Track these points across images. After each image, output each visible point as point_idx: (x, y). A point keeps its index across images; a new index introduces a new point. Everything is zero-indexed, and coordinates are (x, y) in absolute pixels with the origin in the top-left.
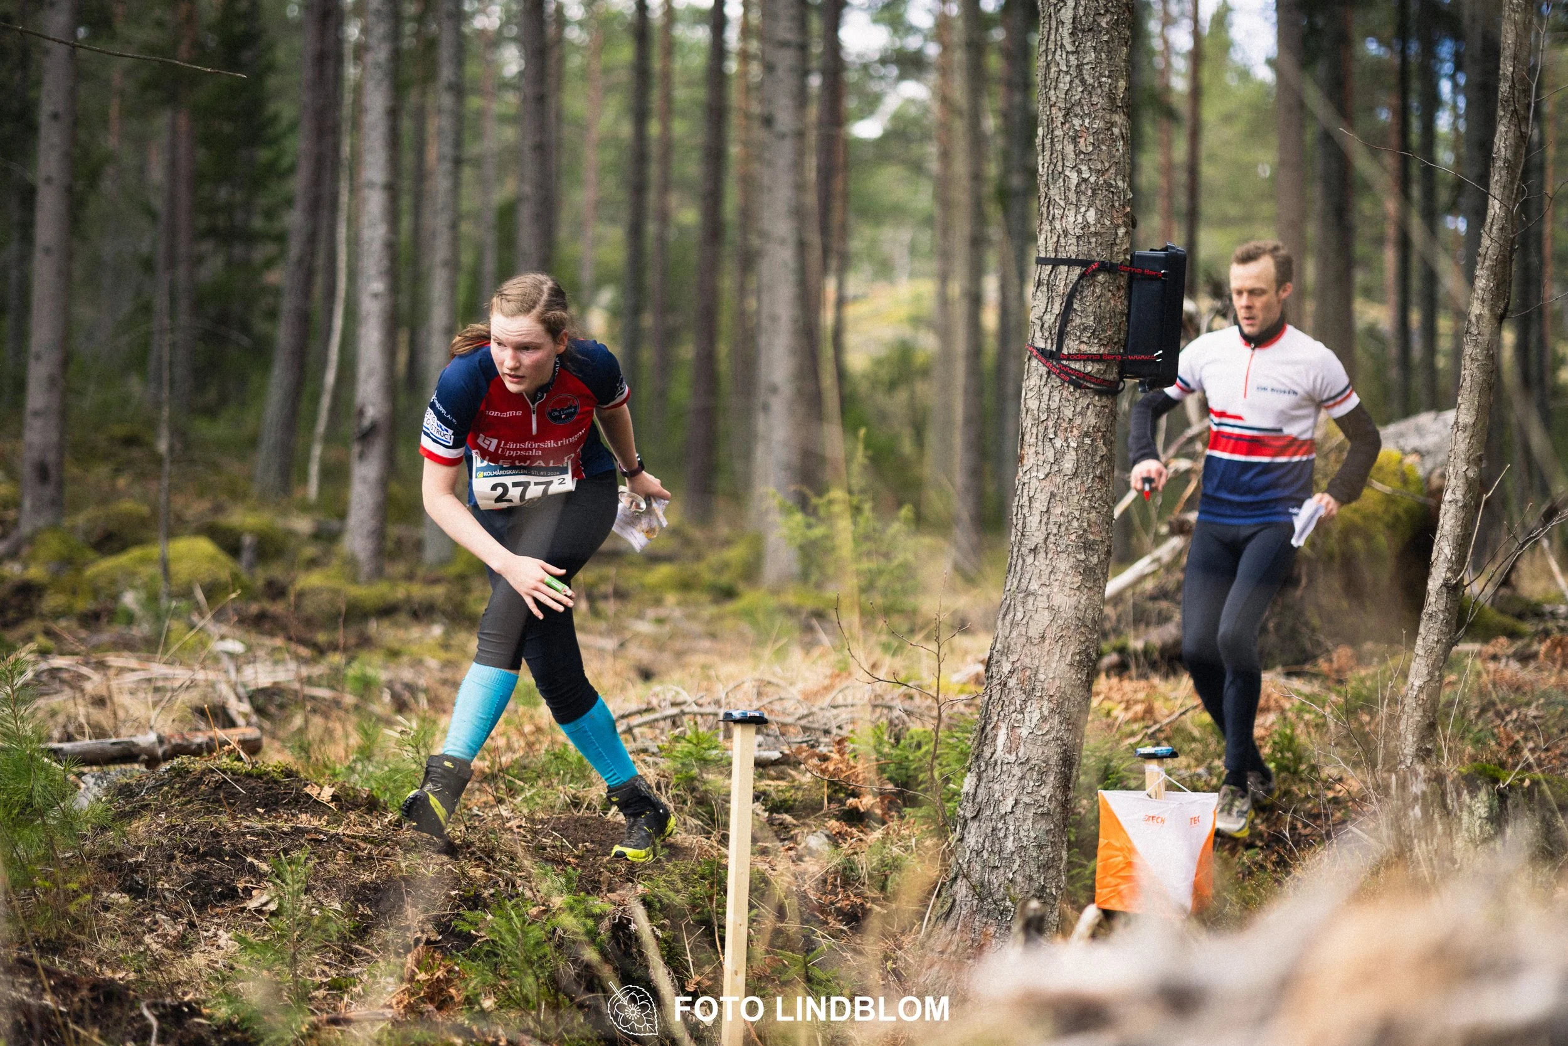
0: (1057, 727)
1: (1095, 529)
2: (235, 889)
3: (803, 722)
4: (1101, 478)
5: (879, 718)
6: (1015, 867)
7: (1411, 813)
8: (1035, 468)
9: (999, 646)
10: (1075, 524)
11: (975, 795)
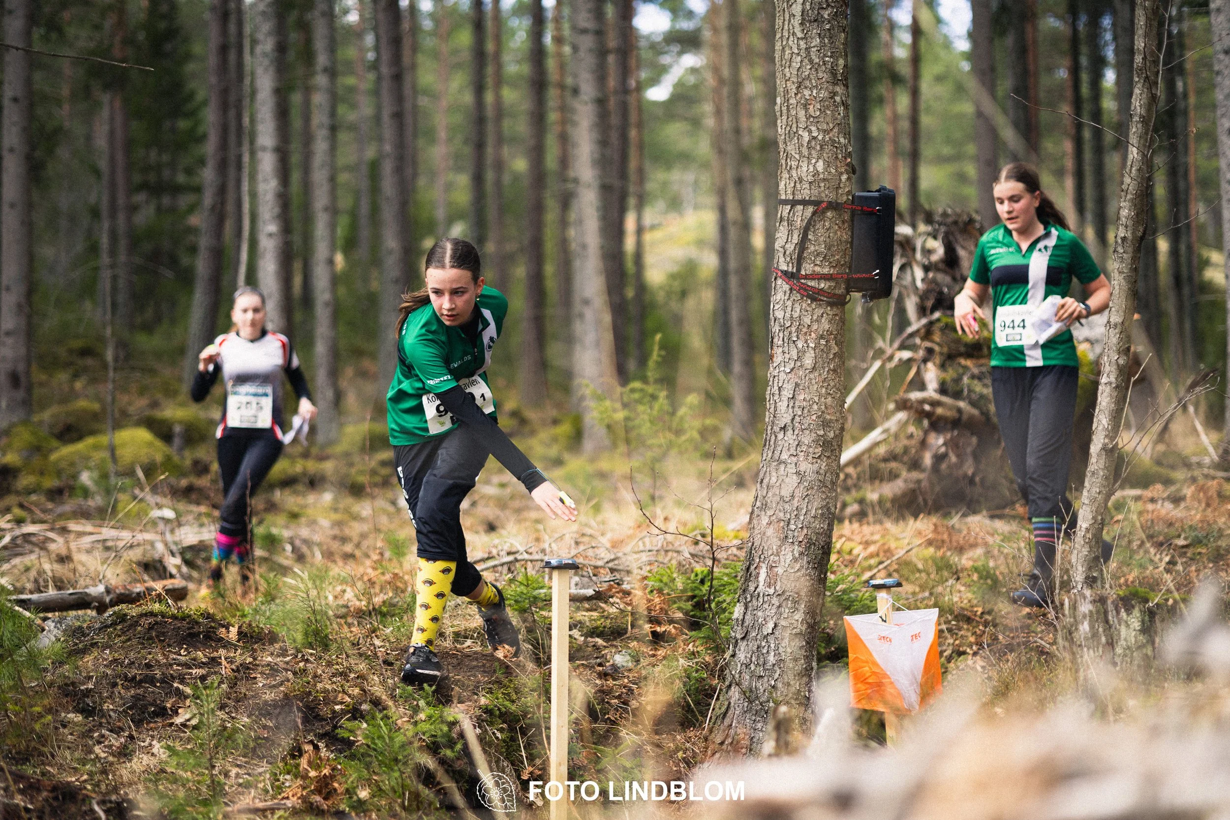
0: (806, 566)
1: (831, 411)
2: (165, 708)
3: (610, 565)
4: (834, 371)
5: (670, 560)
6: (776, 676)
7: (1081, 628)
8: (783, 364)
9: (758, 504)
10: (815, 407)
11: (743, 620)
